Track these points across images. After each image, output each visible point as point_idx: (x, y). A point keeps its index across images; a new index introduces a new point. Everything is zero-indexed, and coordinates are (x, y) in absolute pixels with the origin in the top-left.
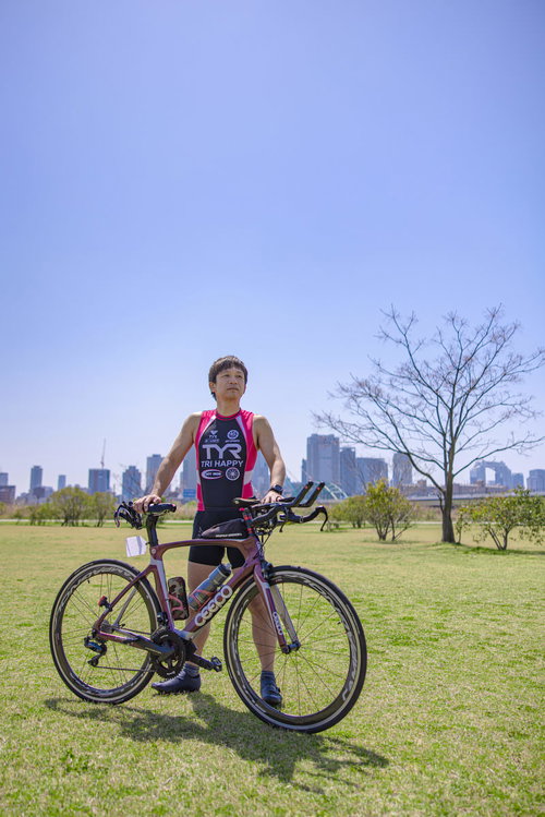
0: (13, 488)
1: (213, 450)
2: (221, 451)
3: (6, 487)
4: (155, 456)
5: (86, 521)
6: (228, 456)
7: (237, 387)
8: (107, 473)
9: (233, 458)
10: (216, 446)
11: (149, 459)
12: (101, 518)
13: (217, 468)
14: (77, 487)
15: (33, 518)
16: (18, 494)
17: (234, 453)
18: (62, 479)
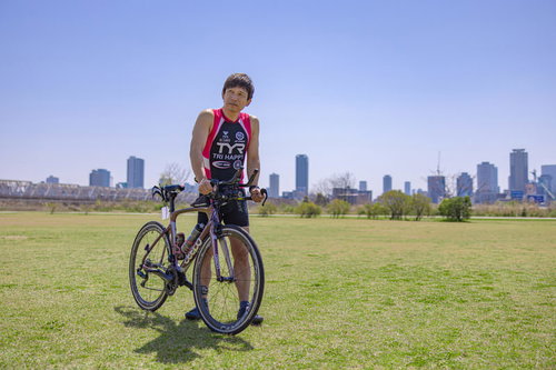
0: (370, 192)
1: (225, 148)
2: (231, 149)
3: (365, 192)
4: (484, 163)
5: (408, 217)
6: (235, 151)
7: (237, 103)
8: (442, 180)
9: (238, 153)
10: (228, 145)
11: (479, 166)
12: (419, 214)
13: (227, 160)
14: (420, 191)
15: (370, 214)
16: (374, 197)
17: (240, 150)
18: (407, 185)
